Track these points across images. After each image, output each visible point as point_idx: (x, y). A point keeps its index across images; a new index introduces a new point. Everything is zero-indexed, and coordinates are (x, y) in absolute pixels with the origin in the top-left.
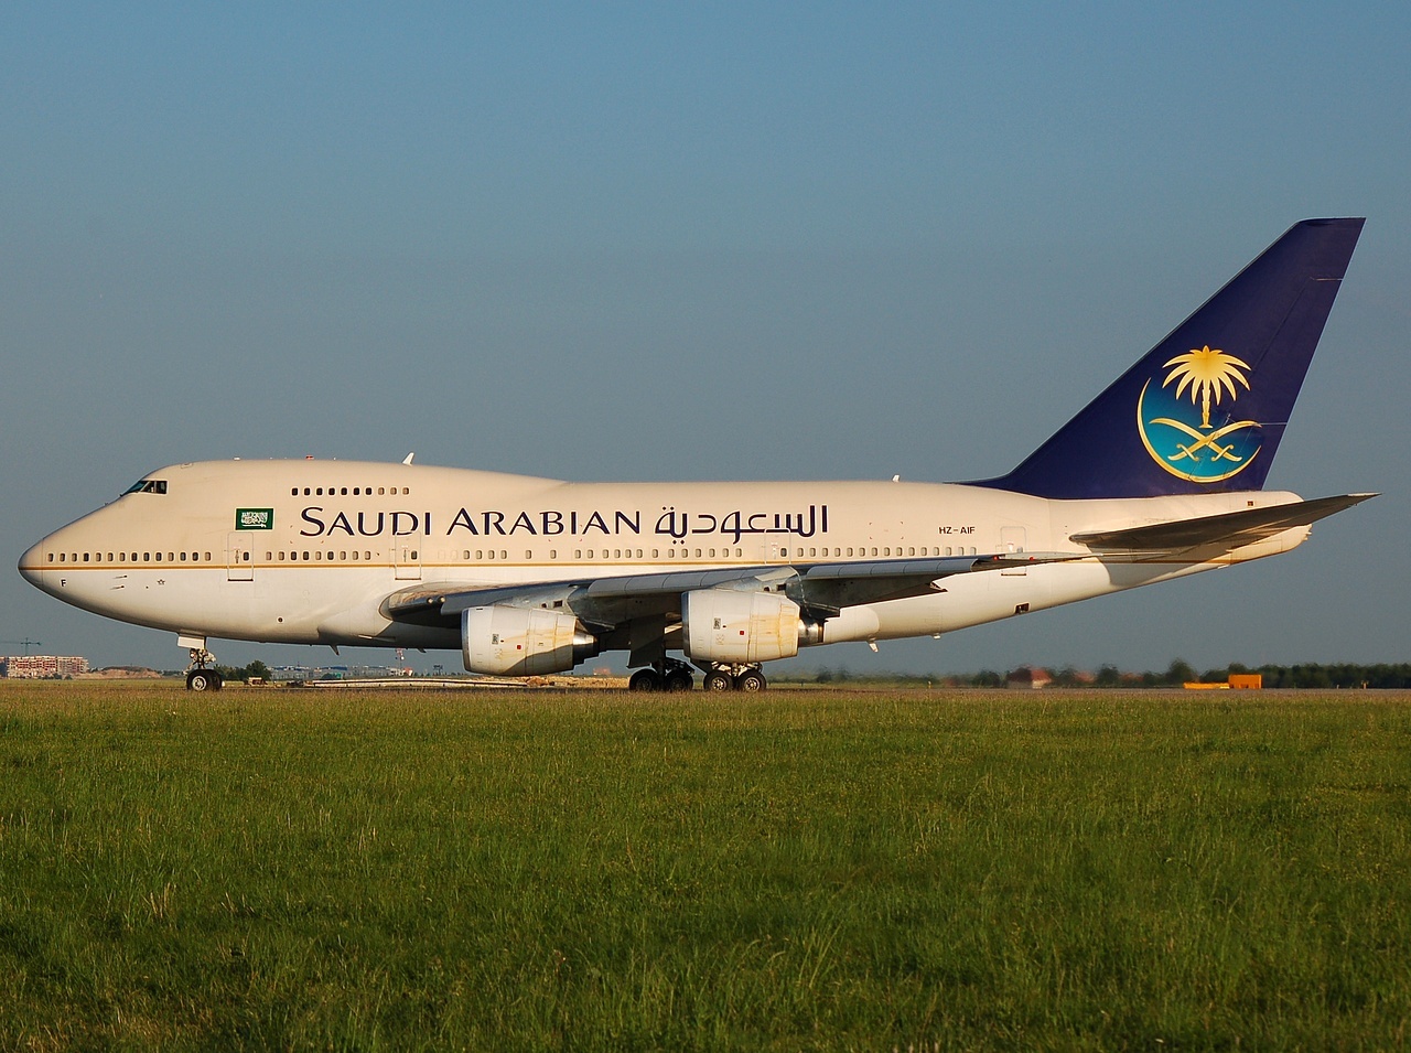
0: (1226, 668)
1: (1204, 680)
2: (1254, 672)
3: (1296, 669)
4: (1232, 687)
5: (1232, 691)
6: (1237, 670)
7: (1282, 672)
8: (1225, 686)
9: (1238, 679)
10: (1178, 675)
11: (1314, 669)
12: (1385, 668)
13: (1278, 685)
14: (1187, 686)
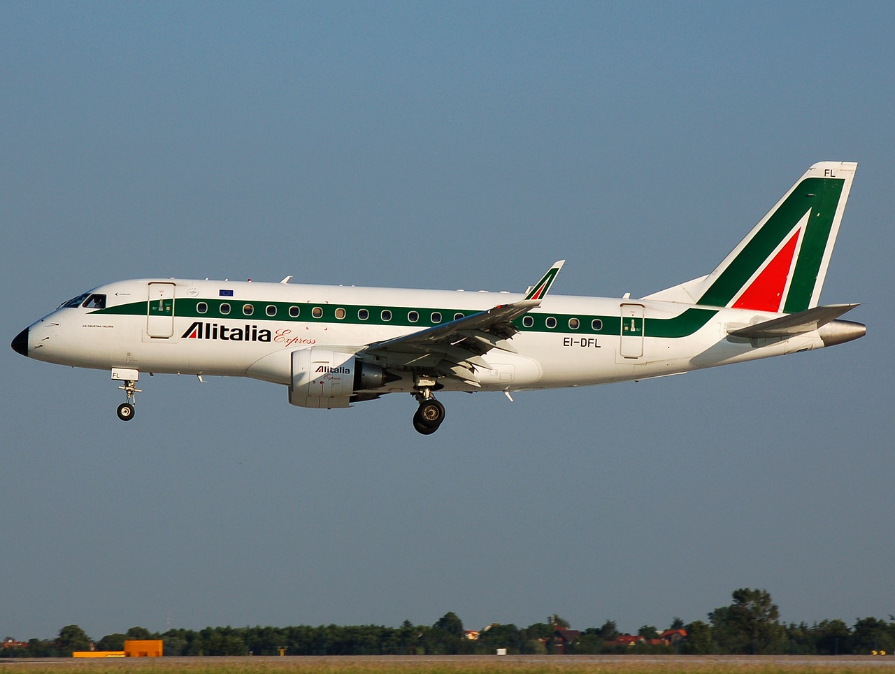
0: (124, 632)
1: (100, 647)
2: (157, 637)
3: (206, 634)
4: (128, 655)
5: (130, 660)
6: (139, 634)
7: (190, 636)
8: (121, 654)
9: (135, 645)
10: (70, 641)
11: (226, 632)
12: (309, 629)
13: (184, 652)
14: (76, 654)
